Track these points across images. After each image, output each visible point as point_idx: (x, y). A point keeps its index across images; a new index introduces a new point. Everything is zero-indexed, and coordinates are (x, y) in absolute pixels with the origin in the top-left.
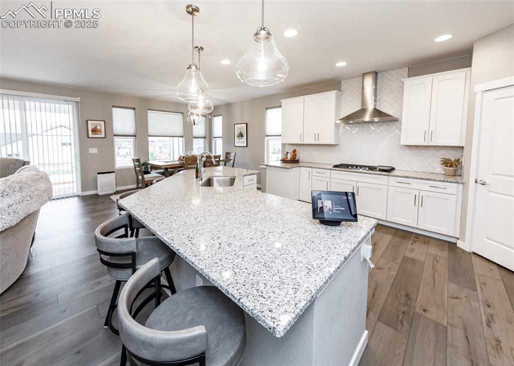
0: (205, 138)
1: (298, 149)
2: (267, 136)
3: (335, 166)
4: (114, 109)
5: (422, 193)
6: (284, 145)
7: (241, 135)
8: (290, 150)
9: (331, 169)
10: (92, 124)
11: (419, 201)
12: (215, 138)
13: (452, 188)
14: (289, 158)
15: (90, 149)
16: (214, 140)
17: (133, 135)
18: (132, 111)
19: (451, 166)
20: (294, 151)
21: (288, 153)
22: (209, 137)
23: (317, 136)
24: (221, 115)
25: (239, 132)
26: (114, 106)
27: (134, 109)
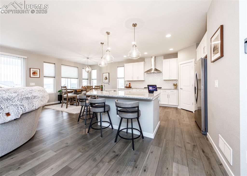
0: (88, 79)
1: (131, 82)
2: (118, 78)
3: (144, 88)
4: (44, 63)
5: (169, 94)
6: (125, 81)
7: (106, 78)
8: (128, 83)
9: (143, 89)
10: (33, 70)
11: (168, 96)
12: (92, 79)
13: (176, 91)
14: (128, 86)
15: (31, 83)
16: (92, 80)
17: (54, 77)
18: (53, 65)
19: (175, 86)
20: (130, 84)
21: (127, 84)
22: (90, 79)
23: (138, 78)
24: (96, 69)
25: (105, 77)
26: (44, 62)
27: (55, 64)
